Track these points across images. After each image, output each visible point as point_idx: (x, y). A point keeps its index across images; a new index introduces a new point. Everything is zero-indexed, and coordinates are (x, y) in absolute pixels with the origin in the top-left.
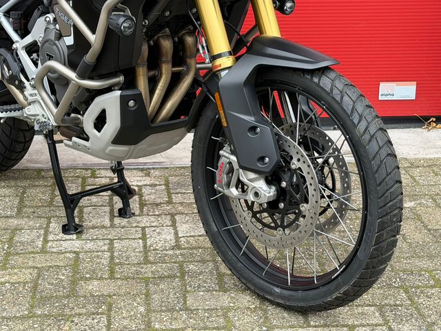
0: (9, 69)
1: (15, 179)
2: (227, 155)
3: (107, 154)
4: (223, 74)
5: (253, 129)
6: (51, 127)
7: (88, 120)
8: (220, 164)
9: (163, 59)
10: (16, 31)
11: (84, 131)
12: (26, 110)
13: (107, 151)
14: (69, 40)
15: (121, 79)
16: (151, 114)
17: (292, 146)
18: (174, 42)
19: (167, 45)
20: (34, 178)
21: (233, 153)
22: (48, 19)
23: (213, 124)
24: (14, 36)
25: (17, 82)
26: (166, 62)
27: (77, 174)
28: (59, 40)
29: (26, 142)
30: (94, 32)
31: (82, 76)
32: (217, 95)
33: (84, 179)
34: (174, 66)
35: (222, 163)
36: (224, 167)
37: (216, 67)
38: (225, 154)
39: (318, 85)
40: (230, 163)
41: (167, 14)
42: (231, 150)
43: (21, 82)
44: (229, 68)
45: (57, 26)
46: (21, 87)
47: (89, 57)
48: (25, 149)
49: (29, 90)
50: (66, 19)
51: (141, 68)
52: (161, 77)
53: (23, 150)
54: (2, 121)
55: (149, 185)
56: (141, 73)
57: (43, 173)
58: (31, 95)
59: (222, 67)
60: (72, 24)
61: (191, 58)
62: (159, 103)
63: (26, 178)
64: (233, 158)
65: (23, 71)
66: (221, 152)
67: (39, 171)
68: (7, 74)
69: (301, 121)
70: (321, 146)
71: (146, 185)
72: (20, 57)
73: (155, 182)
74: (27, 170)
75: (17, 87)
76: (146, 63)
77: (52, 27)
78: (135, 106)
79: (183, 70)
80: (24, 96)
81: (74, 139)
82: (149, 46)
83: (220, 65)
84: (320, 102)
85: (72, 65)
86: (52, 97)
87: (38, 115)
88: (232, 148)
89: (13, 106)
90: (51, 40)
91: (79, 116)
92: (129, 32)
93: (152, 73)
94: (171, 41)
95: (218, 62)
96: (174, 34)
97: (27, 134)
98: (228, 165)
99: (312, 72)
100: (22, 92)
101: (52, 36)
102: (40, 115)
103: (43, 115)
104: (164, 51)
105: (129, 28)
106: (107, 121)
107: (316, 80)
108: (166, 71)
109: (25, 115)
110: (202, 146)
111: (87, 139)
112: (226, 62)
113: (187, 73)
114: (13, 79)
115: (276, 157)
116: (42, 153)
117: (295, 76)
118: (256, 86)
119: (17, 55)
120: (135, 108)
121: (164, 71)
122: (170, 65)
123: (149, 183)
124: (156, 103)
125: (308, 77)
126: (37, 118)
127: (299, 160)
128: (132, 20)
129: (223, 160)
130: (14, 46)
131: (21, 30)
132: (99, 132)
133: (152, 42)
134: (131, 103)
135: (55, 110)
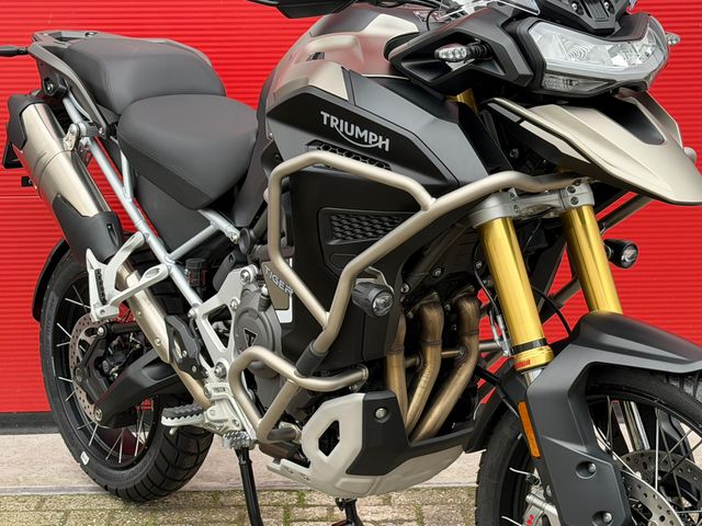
0: (183, 348)
1: (180, 508)
2: (540, 503)
3: (338, 489)
4: (534, 375)
5: (585, 465)
6: (248, 443)
7: (309, 436)
8: (527, 516)
9: (429, 340)
10: (194, 288)
11: (300, 450)
12: (208, 412)
13: (338, 485)
14: (286, 316)
15: (364, 373)
16: (409, 427)
17: (650, 495)
18: (445, 311)
19: (434, 316)
20: (209, 507)
21: (549, 500)
22: (246, 274)
23: (513, 449)
24: (191, 297)
25: (194, 369)
26: (433, 345)
27: (276, 501)
28: (265, 310)
29: (199, 453)
30: (327, 308)
31: (304, 373)
32: (522, 406)
33: (287, 508)
34: (444, 349)
35: (532, 517)
36: (534, 521)
37: (522, 364)
38: (536, 501)
39: (693, 398)
40: (544, 517)
41: (438, 272)
42: (545, 495)
43: (201, 368)
44: (543, 366)
45: (264, 290)
46: (201, 376)
47: (318, 345)
48: (198, 464)
49: (213, 382)
50: (281, 284)
51: (394, 356)
52: (424, 367)
53: (195, 465)
54: (171, 432)
55: (391, 521)
56: (395, 364)
57: (222, 499)
58: (217, 389)
59: (532, 365)
60: (291, 292)
61: (470, 335)
62: (422, 408)
63: (196, 507)
64: (551, 510)
65: (204, 351)
66: (529, 498)
67: (216, 494)
68: (179, 354)
69: (662, 448)
70: (694, 490)
71: (386, 521)
72: (199, 327)
73: (401, 516)
74: (197, 492)
75: (195, 376)
76: (403, 348)
77: (253, 288)
78: (385, 416)
79: (459, 354)
80: (206, 390)
81: (284, 462)
82: (407, 319)
83: (529, 362)
84: (698, 426)
85: (290, 354)
86: (250, 393)
87: (226, 420)
88: (549, 492)
89: (188, 408)
90: (252, 310)
91: (293, 427)
92: (384, 311)
93: (411, 361)
94: (441, 310)
95: (525, 356)
96: (445, 298)
97: (202, 441)
98: (540, 520)
99: (682, 377)
100: (202, 384)
101: (255, 304)
102: (230, 420)
103: (234, 421)
104: (430, 327)
105: (385, 304)
106: (341, 438)
107: (689, 390)
108: (433, 357)
109: (207, 421)
110: (495, 482)
111: (306, 464)
112: (539, 355)
113: (465, 360)
114: (188, 363)
115: (624, 513)
116: (218, 462)
117: (653, 382)
118: (588, 393)
119: (195, 325)
120: (386, 420)
121: (429, 359)
122: (439, 348)
123: (390, 517)
124: (418, 408)
125: (676, 384)
126: (225, 424)
127: (662, 519)
128: (390, 292)
129: (531, 511)
130: (191, 312)
131: (201, 286)
132: (327, 454)
133: (410, 314)
134: (380, 413)
135: (259, 421)
